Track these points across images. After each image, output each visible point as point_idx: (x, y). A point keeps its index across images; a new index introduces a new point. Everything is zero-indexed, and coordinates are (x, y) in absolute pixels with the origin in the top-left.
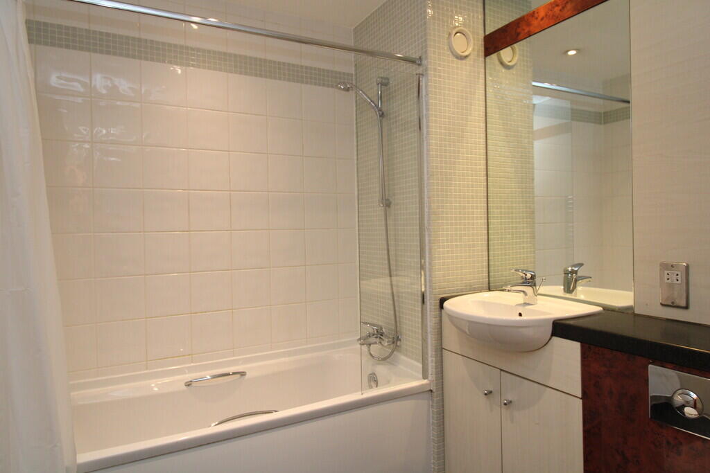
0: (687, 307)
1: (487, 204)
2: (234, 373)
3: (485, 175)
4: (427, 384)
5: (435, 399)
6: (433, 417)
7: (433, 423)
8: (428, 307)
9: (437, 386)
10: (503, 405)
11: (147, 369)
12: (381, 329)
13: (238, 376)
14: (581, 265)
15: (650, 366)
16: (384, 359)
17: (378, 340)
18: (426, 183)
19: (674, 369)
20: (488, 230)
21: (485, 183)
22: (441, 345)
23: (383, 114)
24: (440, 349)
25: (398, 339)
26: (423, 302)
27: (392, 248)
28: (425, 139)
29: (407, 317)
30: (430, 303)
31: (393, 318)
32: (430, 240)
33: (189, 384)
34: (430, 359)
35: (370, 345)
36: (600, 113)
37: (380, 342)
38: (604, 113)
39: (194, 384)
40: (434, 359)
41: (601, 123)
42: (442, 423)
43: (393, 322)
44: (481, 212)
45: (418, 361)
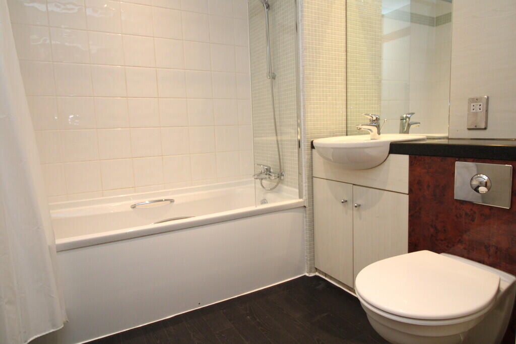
0: (485, 129)
1: (346, 73)
2: (166, 200)
3: (345, 51)
4: (301, 202)
5: (308, 212)
6: (306, 225)
7: (306, 228)
8: (303, 150)
9: (309, 203)
10: (354, 208)
11: (103, 196)
12: (270, 169)
13: (169, 202)
14: (413, 114)
15: (456, 163)
16: (272, 189)
17: (267, 176)
18: (301, 55)
19: (473, 161)
20: (347, 93)
21: (345, 58)
22: (312, 174)
23: (269, 6)
24: (311, 177)
25: (282, 175)
26: (299, 146)
27: (276, 109)
28: (300, 21)
29: (288, 158)
30: (304, 145)
31: (278, 160)
32: (304, 99)
33: (134, 207)
34: (304, 185)
35: (262, 179)
36: (433, 18)
37: (269, 178)
38: (437, 18)
39: (137, 207)
40: (307, 184)
41: (433, 26)
42: (312, 229)
43: (278, 164)
44: (341, 79)
45: (295, 187)
